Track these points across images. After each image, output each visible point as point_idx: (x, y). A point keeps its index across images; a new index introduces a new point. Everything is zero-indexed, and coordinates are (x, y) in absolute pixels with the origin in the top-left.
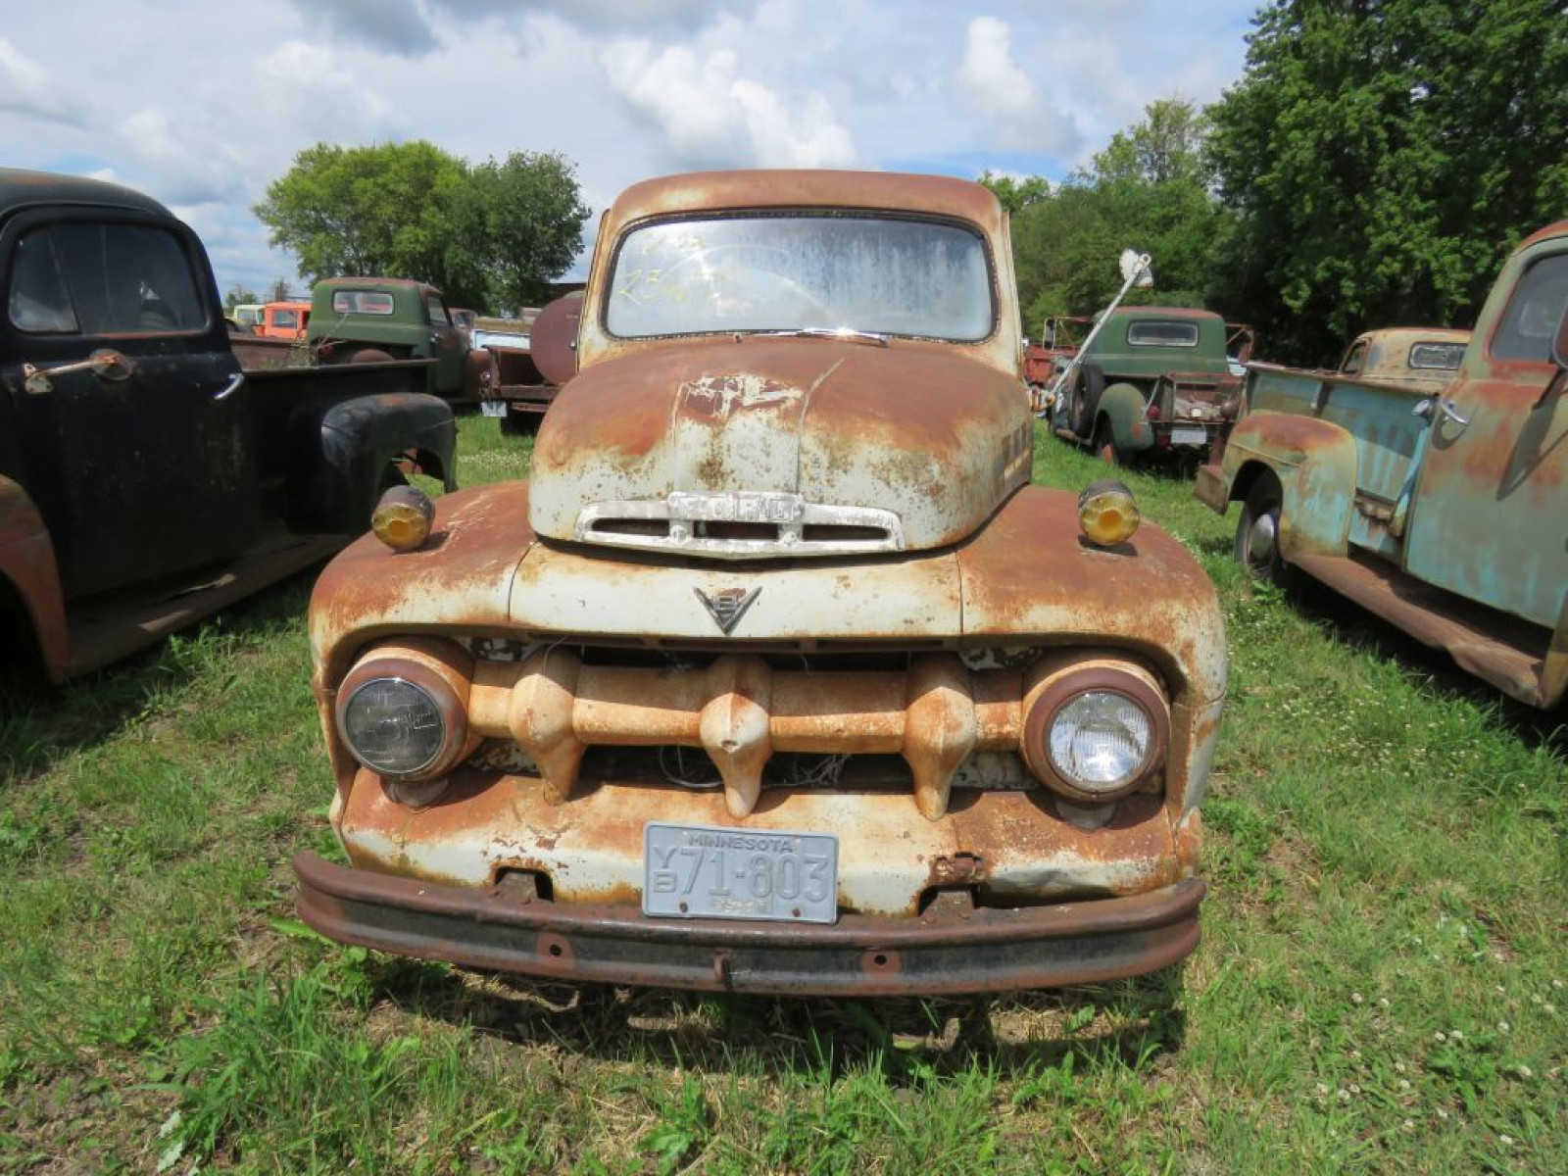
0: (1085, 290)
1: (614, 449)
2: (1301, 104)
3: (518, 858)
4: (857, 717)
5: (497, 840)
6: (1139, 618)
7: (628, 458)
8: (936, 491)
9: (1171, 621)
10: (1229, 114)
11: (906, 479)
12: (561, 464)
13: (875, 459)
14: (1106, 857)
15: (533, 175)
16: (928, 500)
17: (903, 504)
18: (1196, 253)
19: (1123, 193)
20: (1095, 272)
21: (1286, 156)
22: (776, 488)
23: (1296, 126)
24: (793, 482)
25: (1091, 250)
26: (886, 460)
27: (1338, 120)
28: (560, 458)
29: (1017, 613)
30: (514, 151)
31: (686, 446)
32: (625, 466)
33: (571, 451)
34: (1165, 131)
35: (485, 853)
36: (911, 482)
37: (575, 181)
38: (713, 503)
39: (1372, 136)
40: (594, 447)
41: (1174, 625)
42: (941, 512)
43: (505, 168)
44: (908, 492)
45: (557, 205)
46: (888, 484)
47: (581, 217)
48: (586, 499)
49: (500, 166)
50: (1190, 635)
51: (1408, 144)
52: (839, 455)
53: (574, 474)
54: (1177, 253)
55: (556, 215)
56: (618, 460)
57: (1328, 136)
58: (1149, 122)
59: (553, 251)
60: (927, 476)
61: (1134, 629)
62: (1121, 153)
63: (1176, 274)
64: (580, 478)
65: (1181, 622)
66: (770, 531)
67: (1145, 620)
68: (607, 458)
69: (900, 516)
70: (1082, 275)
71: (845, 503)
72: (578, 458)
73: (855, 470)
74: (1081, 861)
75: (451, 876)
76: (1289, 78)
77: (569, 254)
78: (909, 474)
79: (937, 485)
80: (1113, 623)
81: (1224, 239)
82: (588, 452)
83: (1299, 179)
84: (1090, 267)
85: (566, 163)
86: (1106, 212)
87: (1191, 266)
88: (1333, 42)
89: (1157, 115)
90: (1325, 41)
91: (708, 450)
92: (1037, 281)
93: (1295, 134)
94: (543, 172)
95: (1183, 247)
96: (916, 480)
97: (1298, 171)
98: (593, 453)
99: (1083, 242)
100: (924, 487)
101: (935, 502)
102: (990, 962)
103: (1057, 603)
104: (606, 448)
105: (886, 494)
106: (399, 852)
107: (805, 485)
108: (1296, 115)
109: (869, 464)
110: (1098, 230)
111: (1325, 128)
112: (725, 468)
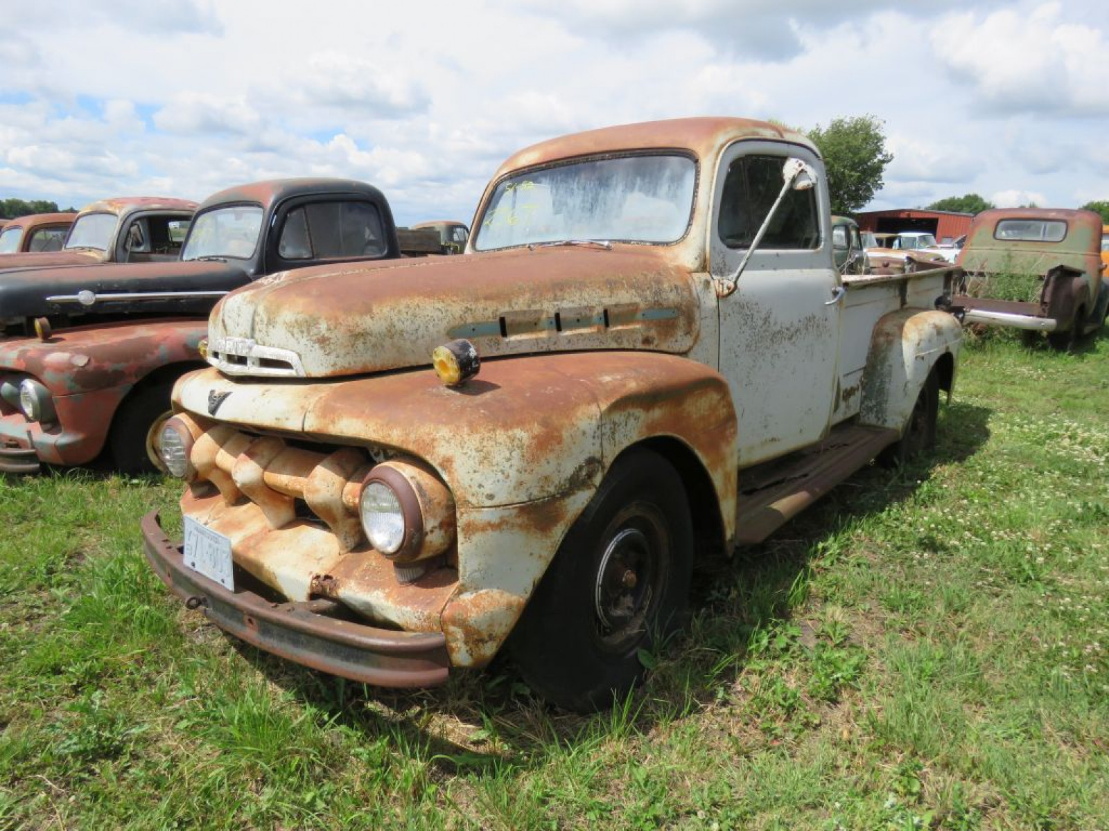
4: (294, 478)
6: (408, 435)
8: (323, 341)
9: (433, 440)
11: (302, 332)
13: (288, 320)
14: (400, 603)
15: (847, 134)
16: (317, 346)
17: (300, 348)
22: (241, 335)
24: (249, 333)
26: (293, 320)
29: (333, 422)
30: (836, 118)
36: (305, 334)
37: (882, 134)
41: (436, 444)
42: (328, 354)
43: (828, 131)
44: (304, 341)
45: (864, 154)
46: (293, 335)
47: (883, 162)
49: (822, 133)
50: (449, 453)
52: (272, 317)
55: (863, 162)
59: (857, 190)
60: (315, 331)
61: (403, 441)
65: (443, 443)
66: (242, 360)
67: (412, 437)
69: (300, 356)
71: (274, 346)
73: (278, 326)
74: (383, 601)
77: (871, 191)
78: (305, 329)
79: (323, 336)
80: (389, 435)
85: (875, 122)
94: (857, 131)
96: (309, 333)
100: (314, 338)
101: (322, 348)
102: (296, 643)
103: (358, 417)
105: (292, 341)
107: (257, 335)
109: (285, 323)
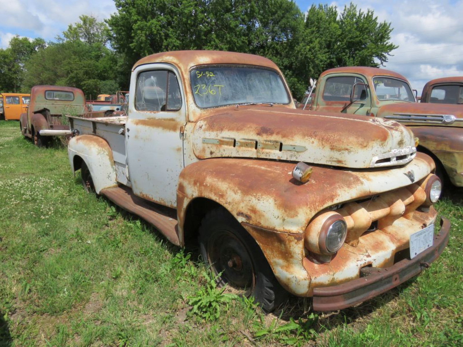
0: (74, 80)
1: (379, 140)
2: (139, 23)
3: (365, 263)
5: (358, 261)
7: (382, 142)
10: (114, 22)
12: (366, 146)
18: (111, 68)
19: (79, 46)
20: (77, 74)
21: (137, 38)
22: (410, 145)
23: (138, 29)
25: (75, 66)
27: (150, 28)
28: (365, 144)
31: (396, 137)
32: (382, 144)
33: (368, 142)
34: (88, 25)
35: (357, 265)
38: (403, 150)
39: (160, 34)
40: (374, 140)
48: (373, 155)
51: (170, 37)
53: (370, 149)
54: (105, 68)
56: (381, 143)
57: (147, 33)
58: (82, 22)
62: (73, 32)
63: (106, 74)
64: (372, 149)
68: (378, 143)
70: (72, 75)
72: (371, 144)
75: (347, 278)
76: (133, 14)
81: (121, 63)
82: (373, 142)
83: (142, 45)
84: (75, 72)
86: (75, 53)
87: (110, 72)
88: (143, 4)
89: (85, 20)
90: (141, 4)
91: (400, 137)
92: (53, 77)
93: (139, 32)
95: (106, 66)
97: (141, 43)
98: (374, 142)
99: (69, 63)
104: (377, 140)
106: (332, 277)
108: (138, 26)
110: (74, 59)
111: (147, 31)
112: (404, 142)
